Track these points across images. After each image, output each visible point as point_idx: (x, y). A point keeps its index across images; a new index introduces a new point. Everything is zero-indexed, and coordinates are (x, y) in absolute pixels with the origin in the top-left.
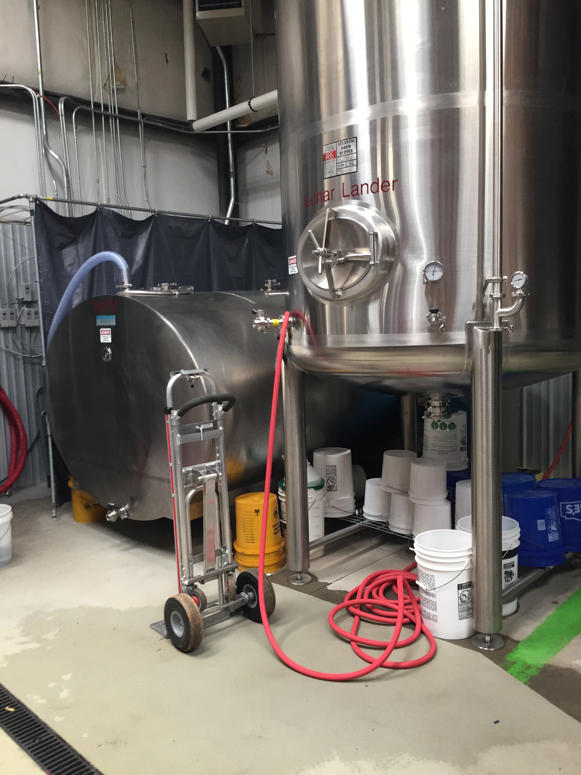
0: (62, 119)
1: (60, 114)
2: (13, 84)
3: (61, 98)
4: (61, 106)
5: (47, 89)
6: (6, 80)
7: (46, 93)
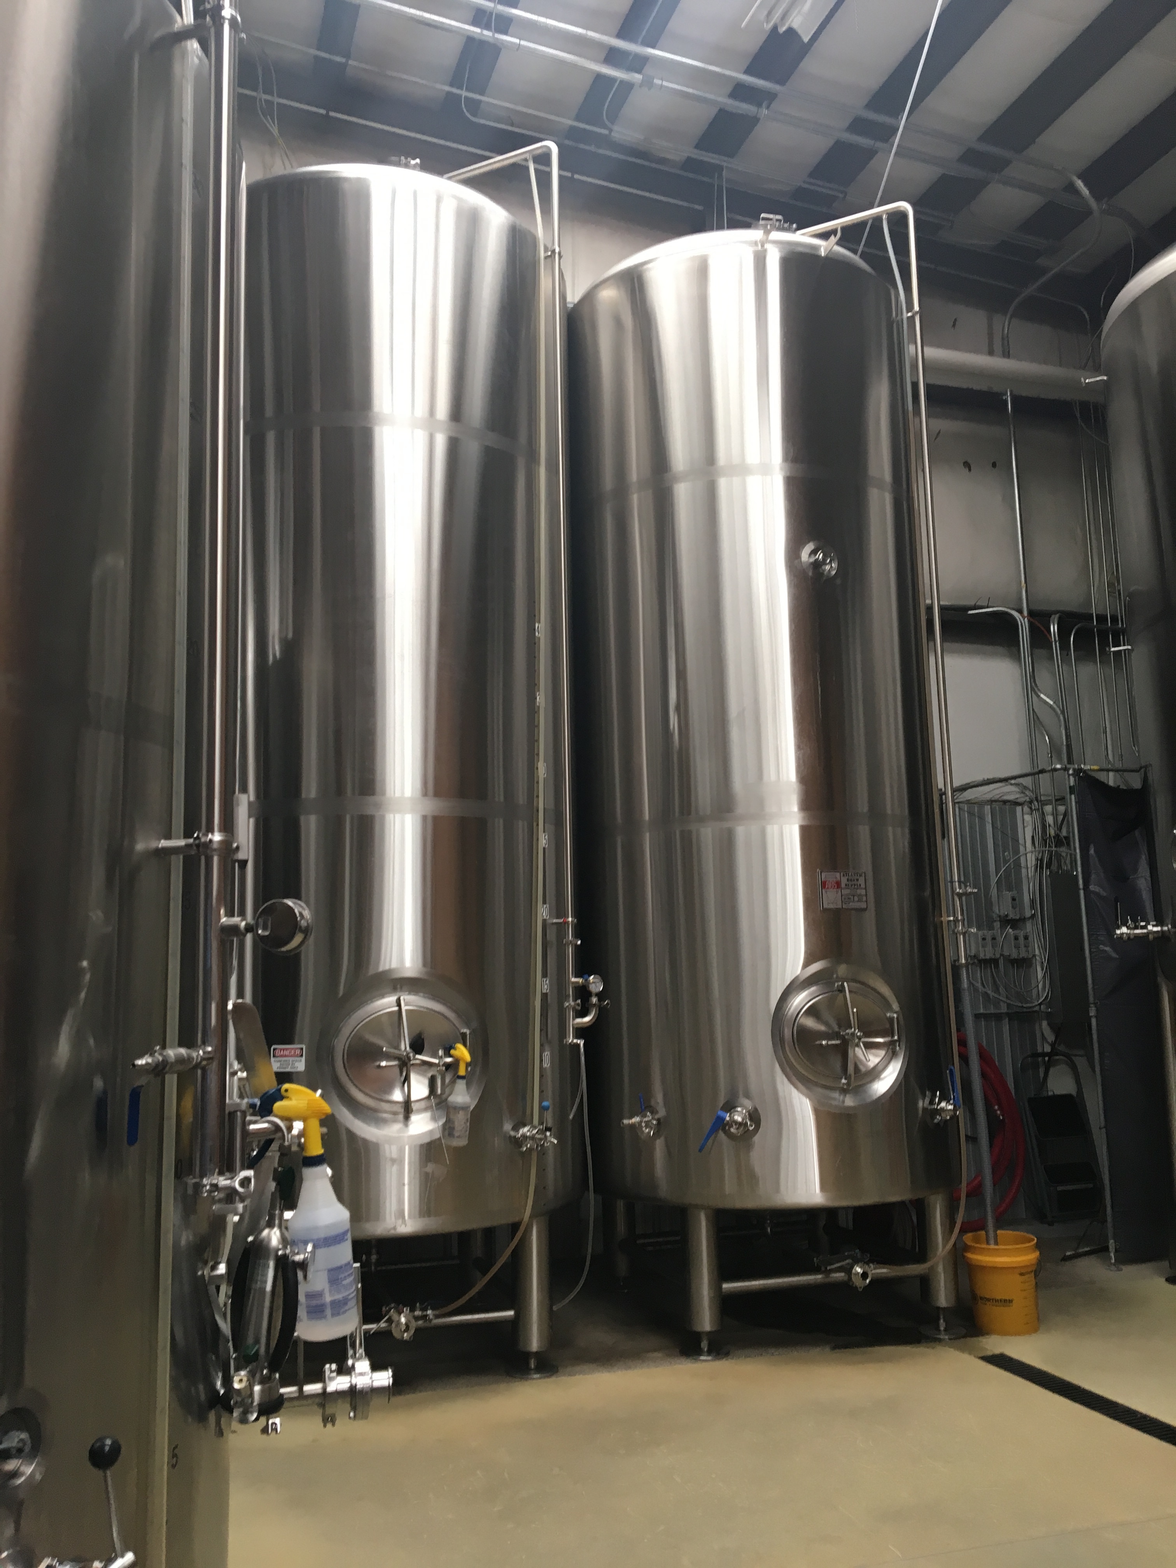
0: (1056, 647)
1: (1053, 640)
2: (988, 607)
3: (1053, 616)
4: (1054, 628)
5: (1033, 607)
6: (979, 603)
7: (1031, 614)
